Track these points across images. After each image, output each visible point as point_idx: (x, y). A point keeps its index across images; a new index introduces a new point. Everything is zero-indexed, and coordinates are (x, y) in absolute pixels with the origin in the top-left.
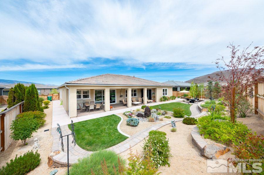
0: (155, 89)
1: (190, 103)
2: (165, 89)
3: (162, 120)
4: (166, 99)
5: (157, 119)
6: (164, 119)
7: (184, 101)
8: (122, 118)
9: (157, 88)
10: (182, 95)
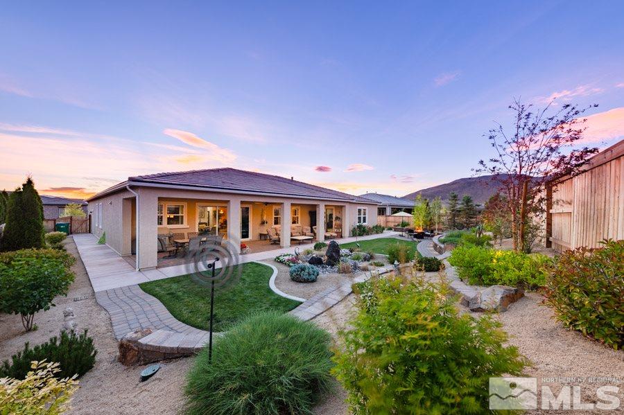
0: (342, 207)
1: (415, 239)
2: (362, 208)
3: (365, 269)
4: (364, 231)
5: (356, 267)
6: (370, 267)
7: (402, 236)
8: (274, 267)
9: (348, 206)
10: (396, 224)
